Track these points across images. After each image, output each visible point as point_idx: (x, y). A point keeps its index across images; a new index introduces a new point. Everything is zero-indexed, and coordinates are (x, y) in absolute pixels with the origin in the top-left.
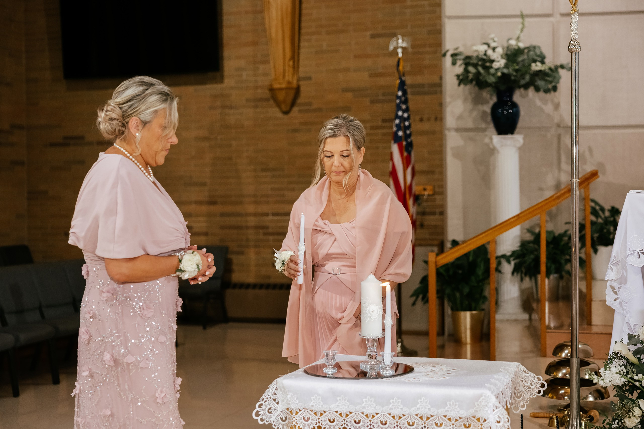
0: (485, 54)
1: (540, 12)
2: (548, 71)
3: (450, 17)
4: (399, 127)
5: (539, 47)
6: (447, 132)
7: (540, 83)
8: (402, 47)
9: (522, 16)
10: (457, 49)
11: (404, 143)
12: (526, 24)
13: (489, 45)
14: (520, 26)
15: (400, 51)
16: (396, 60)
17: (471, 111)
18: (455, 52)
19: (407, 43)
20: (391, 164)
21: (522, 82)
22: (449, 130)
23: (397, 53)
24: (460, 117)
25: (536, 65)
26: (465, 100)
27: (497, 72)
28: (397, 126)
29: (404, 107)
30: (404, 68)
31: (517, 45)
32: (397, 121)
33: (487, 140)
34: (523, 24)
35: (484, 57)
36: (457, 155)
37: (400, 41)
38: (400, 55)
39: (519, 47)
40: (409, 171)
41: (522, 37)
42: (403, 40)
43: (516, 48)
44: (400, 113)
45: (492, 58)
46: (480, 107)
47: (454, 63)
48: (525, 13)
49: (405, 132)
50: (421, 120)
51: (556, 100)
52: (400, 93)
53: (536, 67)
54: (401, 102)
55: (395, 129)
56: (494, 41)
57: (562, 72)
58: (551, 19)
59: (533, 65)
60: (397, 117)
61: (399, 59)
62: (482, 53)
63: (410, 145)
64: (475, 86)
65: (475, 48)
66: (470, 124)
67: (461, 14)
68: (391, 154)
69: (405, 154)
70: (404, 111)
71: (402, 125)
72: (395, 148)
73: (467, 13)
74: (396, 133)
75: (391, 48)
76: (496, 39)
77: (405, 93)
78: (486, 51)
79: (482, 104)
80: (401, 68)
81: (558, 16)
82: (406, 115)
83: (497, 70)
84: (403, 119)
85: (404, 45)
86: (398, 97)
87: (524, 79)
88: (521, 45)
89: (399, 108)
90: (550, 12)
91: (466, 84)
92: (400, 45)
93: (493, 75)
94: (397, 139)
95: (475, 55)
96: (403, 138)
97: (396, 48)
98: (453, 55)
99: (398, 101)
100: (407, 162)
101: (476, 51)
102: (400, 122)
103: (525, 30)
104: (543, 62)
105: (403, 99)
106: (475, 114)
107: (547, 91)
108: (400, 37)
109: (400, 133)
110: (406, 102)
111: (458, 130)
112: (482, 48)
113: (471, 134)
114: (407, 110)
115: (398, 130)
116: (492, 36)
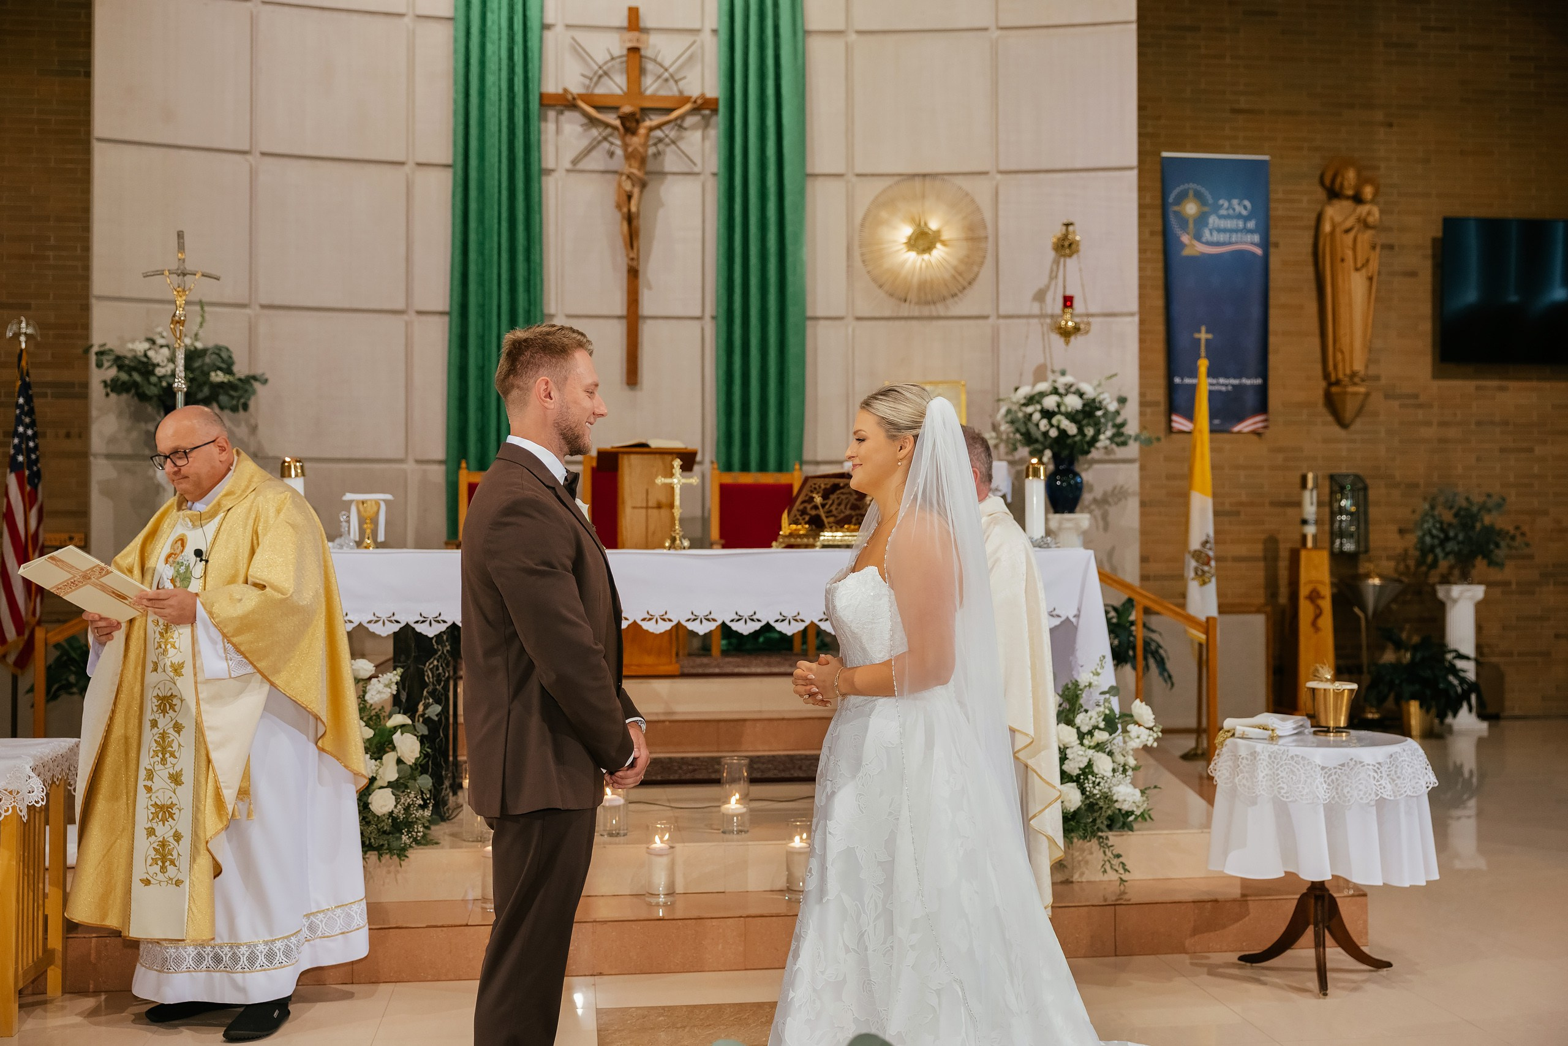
0: (146, 355)
1: (232, 301)
2: (236, 382)
3: (100, 298)
4: (18, 450)
5: (228, 349)
6: (92, 459)
7: (223, 398)
8: (25, 334)
9: (201, 304)
10: (104, 345)
11: (27, 473)
12: (207, 316)
13: (153, 342)
14: (199, 319)
15: (23, 339)
16: (18, 351)
17: (129, 430)
18: (102, 349)
19: (34, 327)
20: (5, 501)
21: (200, 396)
22: (95, 456)
23: (20, 342)
24: (112, 440)
25: (217, 375)
26: (120, 415)
27: (161, 382)
28: (15, 447)
29: (27, 420)
30: (27, 364)
31: (192, 344)
32: (16, 441)
33: (151, 473)
34: (203, 317)
35: (145, 360)
36: (108, 491)
37: (23, 325)
38: (23, 346)
39: (196, 348)
40: (34, 513)
41: (201, 333)
42: (27, 324)
43: (192, 348)
44: (21, 429)
45: (155, 361)
46: (143, 426)
47: (99, 365)
48: (204, 300)
49: (28, 457)
50: (68, 435)
51: (253, 422)
52: (21, 401)
53: (218, 377)
54: (22, 412)
55: (12, 452)
56: (163, 337)
57: (257, 385)
58: (248, 311)
59: (213, 374)
60: (15, 433)
61: (22, 350)
62: (140, 354)
63: (36, 476)
64: (133, 397)
65: (130, 346)
66: (127, 449)
67: (117, 295)
68: (6, 487)
69: (28, 488)
70: (27, 427)
71: (24, 446)
72: (12, 480)
73: (126, 294)
74: (13, 458)
75: (9, 334)
76: (165, 334)
77: (29, 400)
78: (145, 352)
79: (146, 422)
80: (23, 363)
81: (258, 308)
82: (30, 432)
83: (160, 378)
84: (24, 437)
85: (29, 331)
86: (18, 406)
87: (201, 391)
88: (199, 345)
89: (19, 421)
90: (246, 301)
91: (119, 393)
92: (24, 330)
93: (155, 385)
94: (15, 467)
95: (129, 355)
96: (25, 465)
97: (17, 335)
98: (100, 354)
99: (18, 411)
100: (30, 500)
101: (132, 350)
102: (21, 442)
103: (204, 325)
104: (229, 371)
105: (26, 408)
106: (134, 435)
107: (234, 409)
108: (23, 319)
109: (20, 458)
110: (31, 412)
111: (108, 456)
112: (141, 347)
113: (129, 463)
114: (32, 425)
115: (17, 453)
116: (159, 329)
